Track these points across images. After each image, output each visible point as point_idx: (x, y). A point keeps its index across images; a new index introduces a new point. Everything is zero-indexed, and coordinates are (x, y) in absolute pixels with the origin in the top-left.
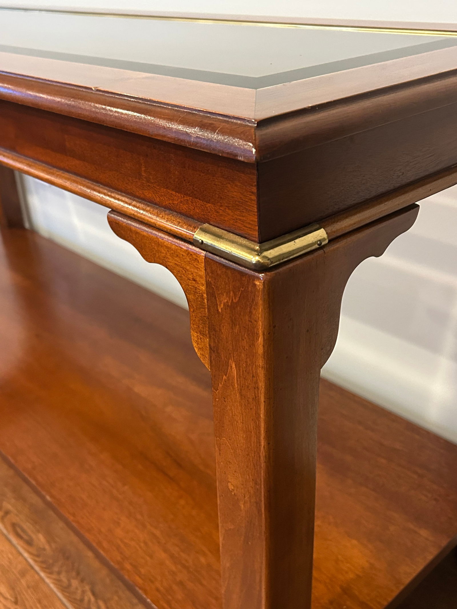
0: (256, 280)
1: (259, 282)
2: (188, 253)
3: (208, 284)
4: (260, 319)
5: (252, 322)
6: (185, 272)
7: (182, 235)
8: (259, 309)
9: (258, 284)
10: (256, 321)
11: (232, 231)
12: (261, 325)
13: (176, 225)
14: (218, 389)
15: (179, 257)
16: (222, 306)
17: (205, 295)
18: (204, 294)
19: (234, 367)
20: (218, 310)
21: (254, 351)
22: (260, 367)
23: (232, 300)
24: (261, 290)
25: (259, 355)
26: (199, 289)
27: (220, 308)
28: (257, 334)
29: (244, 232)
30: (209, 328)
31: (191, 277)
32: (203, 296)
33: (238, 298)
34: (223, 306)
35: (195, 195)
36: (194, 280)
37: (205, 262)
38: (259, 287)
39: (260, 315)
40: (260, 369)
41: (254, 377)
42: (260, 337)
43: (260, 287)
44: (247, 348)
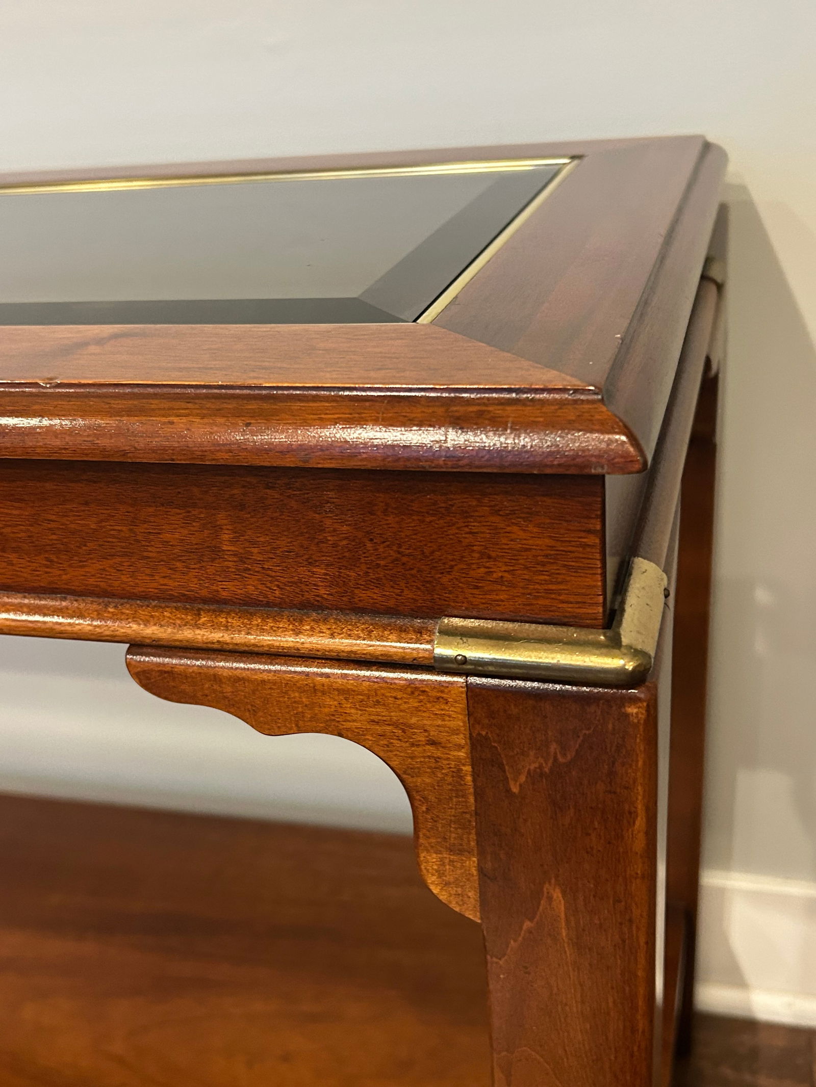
0: (627, 704)
1: (636, 708)
2: (413, 689)
3: (476, 743)
4: (640, 780)
5: (615, 793)
6: (404, 731)
7: (391, 656)
8: (637, 761)
9: (635, 711)
10: (626, 788)
11: (526, 619)
12: (641, 793)
13: (364, 639)
14: (504, 955)
15: (384, 705)
16: (523, 778)
17: (467, 768)
18: (464, 765)
19: (558, 897)
20: (508, 791)
21: (621, 850)
22: (636, 878)
23: (555, 759)
24: (642, 722)
25: (637, 853)
26: (448, 759)
27: (515, 784)
28: (630, 813)
29: (560, 614)
30: (477, 834)
31: (422, 738)
32: (460, 770)
33: (574, 753)
34: (527, 777)
35: (404, 564)
36: (433, 743)
37: (469, 698)
38: (637, 717)
39: (639, 774)
40: (638, 881)
41: (620, 901)
42: (639, 818)
43: (640, 716)
44: (600, 849)
